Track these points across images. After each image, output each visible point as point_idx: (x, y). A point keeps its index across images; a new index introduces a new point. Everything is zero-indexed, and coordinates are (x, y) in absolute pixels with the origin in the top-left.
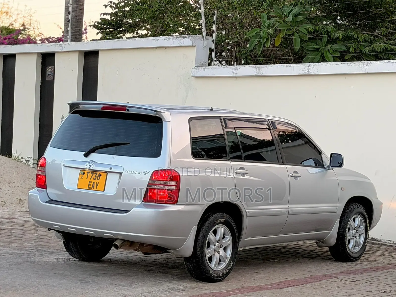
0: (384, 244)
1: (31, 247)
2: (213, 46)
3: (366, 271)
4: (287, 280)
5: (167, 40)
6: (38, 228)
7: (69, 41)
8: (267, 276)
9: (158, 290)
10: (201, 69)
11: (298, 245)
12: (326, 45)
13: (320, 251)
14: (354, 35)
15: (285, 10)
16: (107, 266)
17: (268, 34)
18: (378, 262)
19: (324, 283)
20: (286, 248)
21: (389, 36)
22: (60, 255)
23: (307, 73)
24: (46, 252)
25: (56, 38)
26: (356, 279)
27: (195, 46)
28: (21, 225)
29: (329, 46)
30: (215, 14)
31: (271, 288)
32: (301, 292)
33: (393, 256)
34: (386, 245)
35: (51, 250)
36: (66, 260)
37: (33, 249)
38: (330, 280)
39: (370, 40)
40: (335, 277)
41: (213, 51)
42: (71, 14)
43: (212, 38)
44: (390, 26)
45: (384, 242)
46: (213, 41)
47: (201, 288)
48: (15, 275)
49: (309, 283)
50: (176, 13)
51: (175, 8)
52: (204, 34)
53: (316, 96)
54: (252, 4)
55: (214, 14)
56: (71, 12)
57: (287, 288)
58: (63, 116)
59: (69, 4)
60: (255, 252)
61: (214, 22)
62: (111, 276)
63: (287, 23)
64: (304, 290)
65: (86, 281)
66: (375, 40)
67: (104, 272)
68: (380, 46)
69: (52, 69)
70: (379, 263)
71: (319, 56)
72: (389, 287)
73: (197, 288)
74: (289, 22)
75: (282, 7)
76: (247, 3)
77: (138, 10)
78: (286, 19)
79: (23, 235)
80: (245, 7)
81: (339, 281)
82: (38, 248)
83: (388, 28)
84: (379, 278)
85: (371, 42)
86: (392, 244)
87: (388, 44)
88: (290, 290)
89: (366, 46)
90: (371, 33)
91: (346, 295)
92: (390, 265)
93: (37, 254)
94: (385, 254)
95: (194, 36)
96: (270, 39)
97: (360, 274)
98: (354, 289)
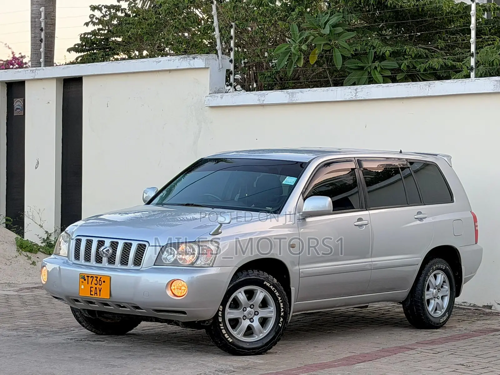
0: (459, 307)
1: (28, 327)
2: (231, 67)
3: (447, 340)
4: (355, 354)
5: (173, 61)
6: (26, 304)
7: (42, 65)
8: (330, 351)
9: (203, 372)
10: (217, 97)
11: (354, 312)
12: (374, 62)
13: (384, 318)
14: (406, 50)
15: (319, 20)
16: (132, 346)
17: (301, 50)
18: (458, 329)
19: (401, 357)
20: (341, 316)
21: (448, 50)
22: (67, 335)
23: (354, 98)
24: (48, 331)
25: (4, 61)
26: (438, 350)
27: (208, 68)
28: (4, 301)
29: (377, 64)
30: (232, 28)
31: (339, 365)
32: (377, 368)
33: (474, 321)
34: (461, 308)
35: (54, 329)
36: (77, 341)
37: (30, 328)
38: (407, 352)
39: (426, 55)
40: (412, 349)
41: (231, 73)
42: (44, 31)
43: (229, 57)
44: (450, 37)
45: (459, 305)
46: (231, 61)
47: (255, 368)
48: (21, 361)
49: (383, 357)
50: (180, 27)
51: (178, 20)
52: (220, 52)
53: (366, 127)
54: (276, 14)
55: (231, 26)
56: (44, 29)
57: (358, 364)
58: (38, 161)
59: (41, 19)
60: (305, 323)
61: (231, 38)
62: (140, 357)
63: (322, 36)
64: (378, 365)
65: (111, 365)
66: (431, 55)
67: (130, 353)
68: (438, 62)
69: (21, 102)
70: (460, 330)
71: (366, 76)
72: (481, 358)
73: (249, 368)
74: (325, 34)
75: (315, 16)
76: (270, 12)
77: (129, 24)
78: (323, 31)
79: (12, 313)
80: (268, 18)
81: (418, 353)
82: (36, 328)
83: (447, 40)
84: (465, 347)
85: (427, 57)
86: (469, 306)
87: (447, 59)
88: (362, 367)
89: (422, 63)
90: (426, 47)
91: (432, 369)
92: (474, 332)
93: (39, 335)
94: (463, 319)
95: (207, 56)
96: (303, 57)
97: (441, 344)
98: (440, 362)
